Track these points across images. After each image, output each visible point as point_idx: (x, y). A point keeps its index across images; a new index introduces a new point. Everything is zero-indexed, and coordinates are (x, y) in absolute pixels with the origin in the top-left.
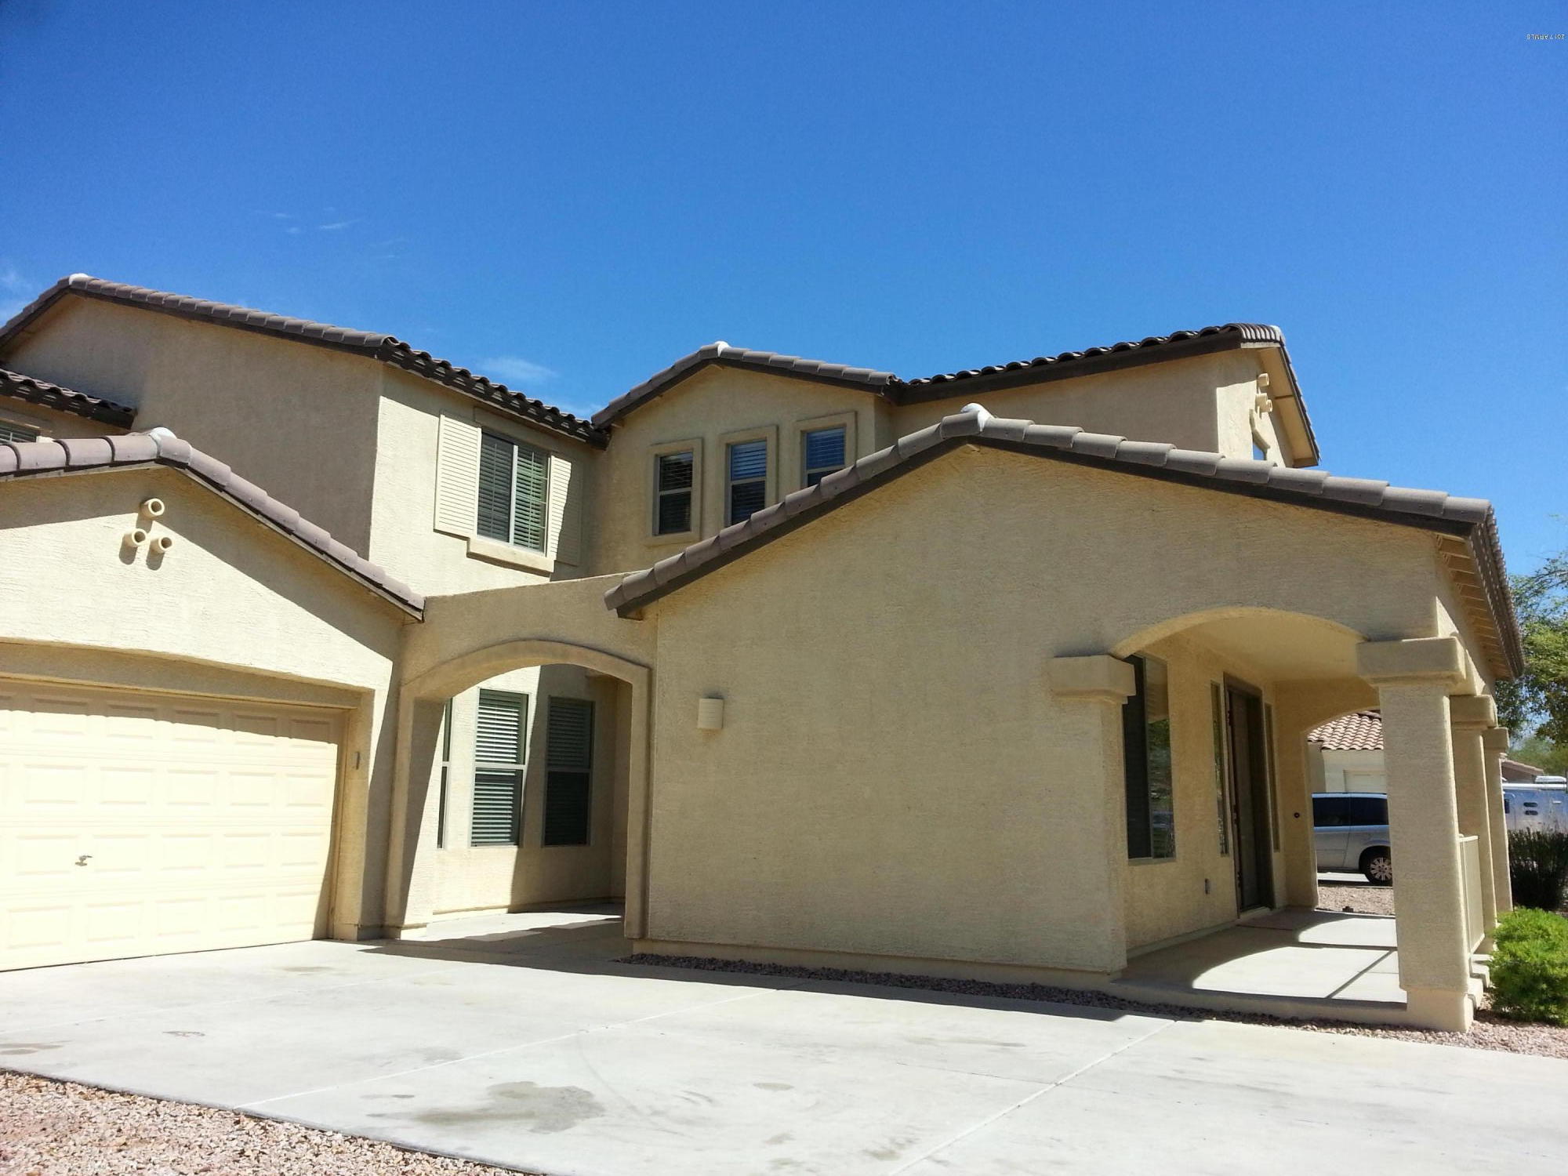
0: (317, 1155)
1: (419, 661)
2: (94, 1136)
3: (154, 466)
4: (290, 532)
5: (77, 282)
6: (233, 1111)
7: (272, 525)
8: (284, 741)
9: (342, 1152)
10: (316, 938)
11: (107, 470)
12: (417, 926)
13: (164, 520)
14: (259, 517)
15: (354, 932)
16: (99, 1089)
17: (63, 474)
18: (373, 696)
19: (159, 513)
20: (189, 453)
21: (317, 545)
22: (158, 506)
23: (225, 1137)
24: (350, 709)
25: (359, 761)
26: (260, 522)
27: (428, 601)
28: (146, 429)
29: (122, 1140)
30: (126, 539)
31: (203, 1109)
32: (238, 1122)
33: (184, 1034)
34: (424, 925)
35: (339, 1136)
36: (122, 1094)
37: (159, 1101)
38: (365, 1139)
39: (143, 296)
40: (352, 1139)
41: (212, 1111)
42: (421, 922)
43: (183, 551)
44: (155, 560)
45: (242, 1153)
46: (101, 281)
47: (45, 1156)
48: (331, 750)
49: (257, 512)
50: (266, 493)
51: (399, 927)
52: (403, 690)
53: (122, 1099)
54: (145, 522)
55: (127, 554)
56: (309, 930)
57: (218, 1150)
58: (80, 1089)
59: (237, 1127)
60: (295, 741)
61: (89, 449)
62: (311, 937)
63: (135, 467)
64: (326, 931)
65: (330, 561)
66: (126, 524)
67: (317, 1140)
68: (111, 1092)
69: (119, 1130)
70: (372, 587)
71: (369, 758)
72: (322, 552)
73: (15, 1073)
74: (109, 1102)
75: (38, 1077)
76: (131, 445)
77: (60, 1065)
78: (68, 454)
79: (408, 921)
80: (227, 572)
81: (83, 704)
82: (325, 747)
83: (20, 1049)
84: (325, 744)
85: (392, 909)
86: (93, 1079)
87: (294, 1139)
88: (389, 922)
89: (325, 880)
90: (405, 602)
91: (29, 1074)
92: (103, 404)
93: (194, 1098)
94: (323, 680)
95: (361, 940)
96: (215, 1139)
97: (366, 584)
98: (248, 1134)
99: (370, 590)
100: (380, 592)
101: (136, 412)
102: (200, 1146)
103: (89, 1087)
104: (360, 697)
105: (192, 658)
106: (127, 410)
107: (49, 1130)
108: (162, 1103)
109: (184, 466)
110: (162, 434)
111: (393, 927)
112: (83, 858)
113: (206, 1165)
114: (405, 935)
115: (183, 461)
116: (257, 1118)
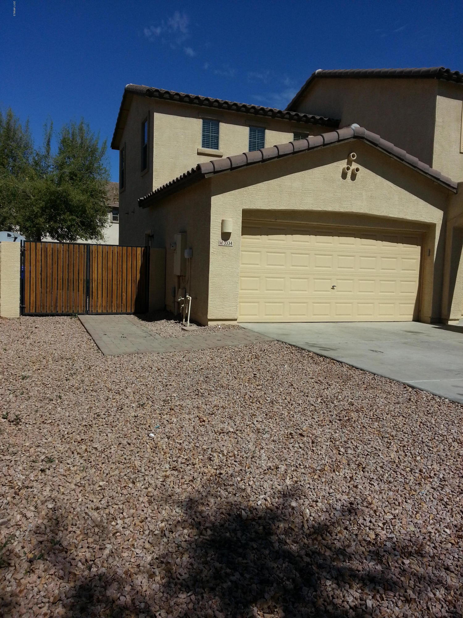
0: (440, 406)
1: (454, 211)
2: (355, 383)
3: (352, 140)
4: (403, 160)
5: (319, 73)
6: (402, 383)
7: (396, 158)
8: (400, 245)
9: (450, 407)
10: (414, 320)
11: (337, 144)
12: (455, 320)
13: (356, 161)
14: (391, 155)
15: (429, 320)
16: (353, 367)
17: (323, 147)
18: (436, 226)
19: (355, 158)
20: (365, 132)
21: (413, 164)
22: (354, 155)
23: (402, 392)
24: (425, 232)
25: (430, 252)
26: (391, 157)
27: (459, 184)
28: (349, 125)
29: (365, 386)
30: (344, 170)
31: (391, 380)
32: (405, 388)
33: (376, 351)
34: (458, 320)
35: (447, 400)
36: (361, 370)
37: (375, 375)
38: (458, 403)
39: (341, 73)
40: (453, 402)
41: (394, 381)
42: (456, 318)
43: (364, 173)
44: (353, 177)
45: (410, 399)
46: (326, 71)
47: (342, 387)
48: (418, 248)
49: (390, 153)
50: (393, 145)
51: (448, 319)
52: (448, 223)
53: (362, 372)
54: (349, 163)
55: (344, 176)
56: (411, 317)
57: (400, 397)
58: (347, 366)
59: (405, 389)
60: (405, 245)
61: (331, 136)
62: (412, 320)
63: (346, 141)
64: (417, 318)
65: (418, 171)
66: (343, 164)
67: (438, 400)
68: (357, 369)
69: (364, 383)
70: (435, 180)
71: (434, 252)
72: (415, 167)
73: (325, 357)
74: (357, 372)
75: (333, 359)
76: (344, 132)
77: (338, 357)
78: (324, 139)
79: (451, 317)
80: (379, 179)
81: (332, 233)
82: (416, 248)
83: (325, 349)
84: (416, 246)
85: (444, 312)
86: (351, 363)
87: (429, 398)
88: (443, 317)
89: (417, 299)
90: (449, 185)
91: (330, 358)
92: (329, 120)
93: (387, 376)
94: (415, 221)
95: (432, 323)
96: (398, 392)
97: (433, 179)
98: (410, 393)
99: (434, 181)
100: (439, 182)
101: (340, 121)
102: (393, 394)
103: (350, 365)
104: (431, 227)
105: (367, 214)
106: (337, 120)
107: (341, 378)
108: (376, 375)
109: (363, 138)
110: (355, 126)
111: (445, 319)
112: (333, 287)
113: (397, 401)
114: (450, 323)
115: (363, 136)
116: (413, 388)
